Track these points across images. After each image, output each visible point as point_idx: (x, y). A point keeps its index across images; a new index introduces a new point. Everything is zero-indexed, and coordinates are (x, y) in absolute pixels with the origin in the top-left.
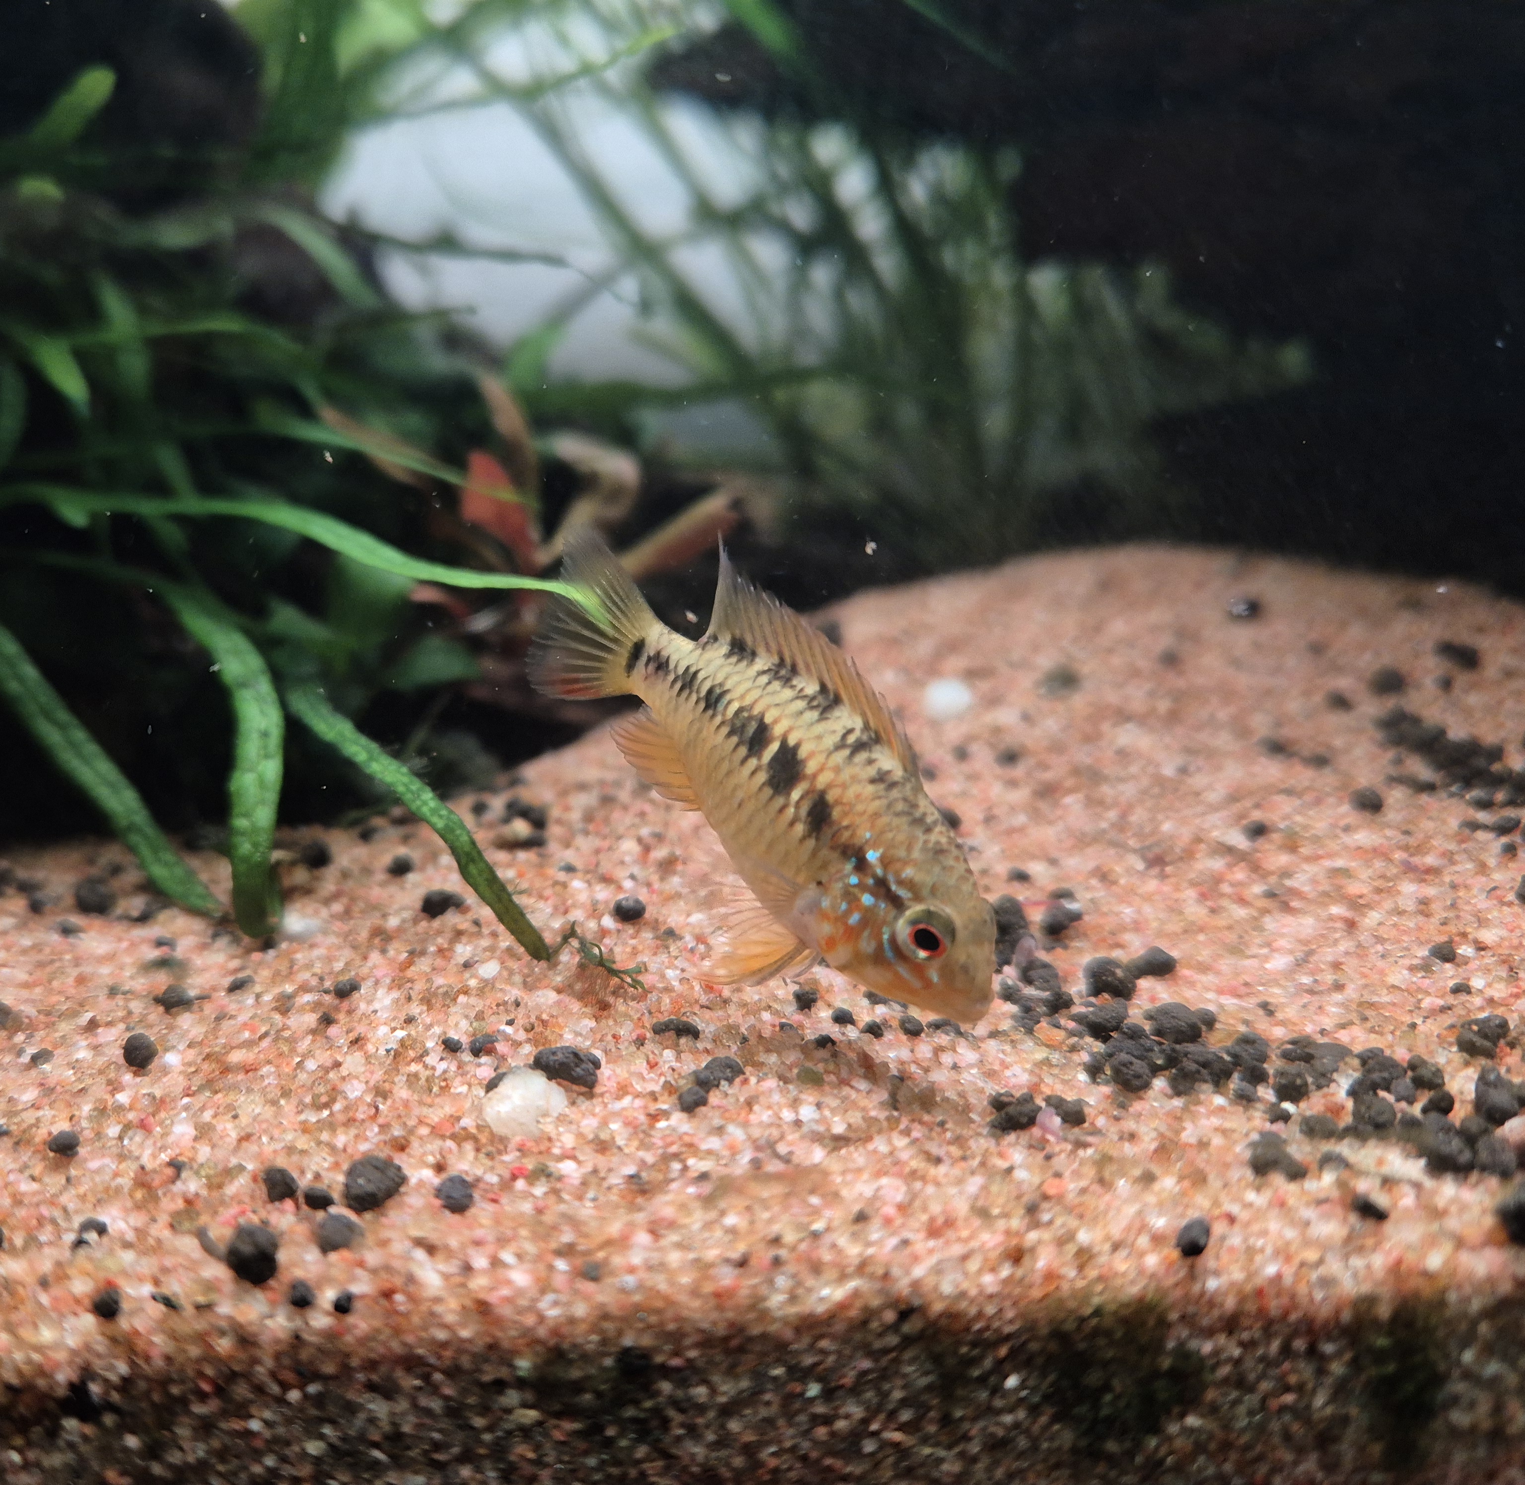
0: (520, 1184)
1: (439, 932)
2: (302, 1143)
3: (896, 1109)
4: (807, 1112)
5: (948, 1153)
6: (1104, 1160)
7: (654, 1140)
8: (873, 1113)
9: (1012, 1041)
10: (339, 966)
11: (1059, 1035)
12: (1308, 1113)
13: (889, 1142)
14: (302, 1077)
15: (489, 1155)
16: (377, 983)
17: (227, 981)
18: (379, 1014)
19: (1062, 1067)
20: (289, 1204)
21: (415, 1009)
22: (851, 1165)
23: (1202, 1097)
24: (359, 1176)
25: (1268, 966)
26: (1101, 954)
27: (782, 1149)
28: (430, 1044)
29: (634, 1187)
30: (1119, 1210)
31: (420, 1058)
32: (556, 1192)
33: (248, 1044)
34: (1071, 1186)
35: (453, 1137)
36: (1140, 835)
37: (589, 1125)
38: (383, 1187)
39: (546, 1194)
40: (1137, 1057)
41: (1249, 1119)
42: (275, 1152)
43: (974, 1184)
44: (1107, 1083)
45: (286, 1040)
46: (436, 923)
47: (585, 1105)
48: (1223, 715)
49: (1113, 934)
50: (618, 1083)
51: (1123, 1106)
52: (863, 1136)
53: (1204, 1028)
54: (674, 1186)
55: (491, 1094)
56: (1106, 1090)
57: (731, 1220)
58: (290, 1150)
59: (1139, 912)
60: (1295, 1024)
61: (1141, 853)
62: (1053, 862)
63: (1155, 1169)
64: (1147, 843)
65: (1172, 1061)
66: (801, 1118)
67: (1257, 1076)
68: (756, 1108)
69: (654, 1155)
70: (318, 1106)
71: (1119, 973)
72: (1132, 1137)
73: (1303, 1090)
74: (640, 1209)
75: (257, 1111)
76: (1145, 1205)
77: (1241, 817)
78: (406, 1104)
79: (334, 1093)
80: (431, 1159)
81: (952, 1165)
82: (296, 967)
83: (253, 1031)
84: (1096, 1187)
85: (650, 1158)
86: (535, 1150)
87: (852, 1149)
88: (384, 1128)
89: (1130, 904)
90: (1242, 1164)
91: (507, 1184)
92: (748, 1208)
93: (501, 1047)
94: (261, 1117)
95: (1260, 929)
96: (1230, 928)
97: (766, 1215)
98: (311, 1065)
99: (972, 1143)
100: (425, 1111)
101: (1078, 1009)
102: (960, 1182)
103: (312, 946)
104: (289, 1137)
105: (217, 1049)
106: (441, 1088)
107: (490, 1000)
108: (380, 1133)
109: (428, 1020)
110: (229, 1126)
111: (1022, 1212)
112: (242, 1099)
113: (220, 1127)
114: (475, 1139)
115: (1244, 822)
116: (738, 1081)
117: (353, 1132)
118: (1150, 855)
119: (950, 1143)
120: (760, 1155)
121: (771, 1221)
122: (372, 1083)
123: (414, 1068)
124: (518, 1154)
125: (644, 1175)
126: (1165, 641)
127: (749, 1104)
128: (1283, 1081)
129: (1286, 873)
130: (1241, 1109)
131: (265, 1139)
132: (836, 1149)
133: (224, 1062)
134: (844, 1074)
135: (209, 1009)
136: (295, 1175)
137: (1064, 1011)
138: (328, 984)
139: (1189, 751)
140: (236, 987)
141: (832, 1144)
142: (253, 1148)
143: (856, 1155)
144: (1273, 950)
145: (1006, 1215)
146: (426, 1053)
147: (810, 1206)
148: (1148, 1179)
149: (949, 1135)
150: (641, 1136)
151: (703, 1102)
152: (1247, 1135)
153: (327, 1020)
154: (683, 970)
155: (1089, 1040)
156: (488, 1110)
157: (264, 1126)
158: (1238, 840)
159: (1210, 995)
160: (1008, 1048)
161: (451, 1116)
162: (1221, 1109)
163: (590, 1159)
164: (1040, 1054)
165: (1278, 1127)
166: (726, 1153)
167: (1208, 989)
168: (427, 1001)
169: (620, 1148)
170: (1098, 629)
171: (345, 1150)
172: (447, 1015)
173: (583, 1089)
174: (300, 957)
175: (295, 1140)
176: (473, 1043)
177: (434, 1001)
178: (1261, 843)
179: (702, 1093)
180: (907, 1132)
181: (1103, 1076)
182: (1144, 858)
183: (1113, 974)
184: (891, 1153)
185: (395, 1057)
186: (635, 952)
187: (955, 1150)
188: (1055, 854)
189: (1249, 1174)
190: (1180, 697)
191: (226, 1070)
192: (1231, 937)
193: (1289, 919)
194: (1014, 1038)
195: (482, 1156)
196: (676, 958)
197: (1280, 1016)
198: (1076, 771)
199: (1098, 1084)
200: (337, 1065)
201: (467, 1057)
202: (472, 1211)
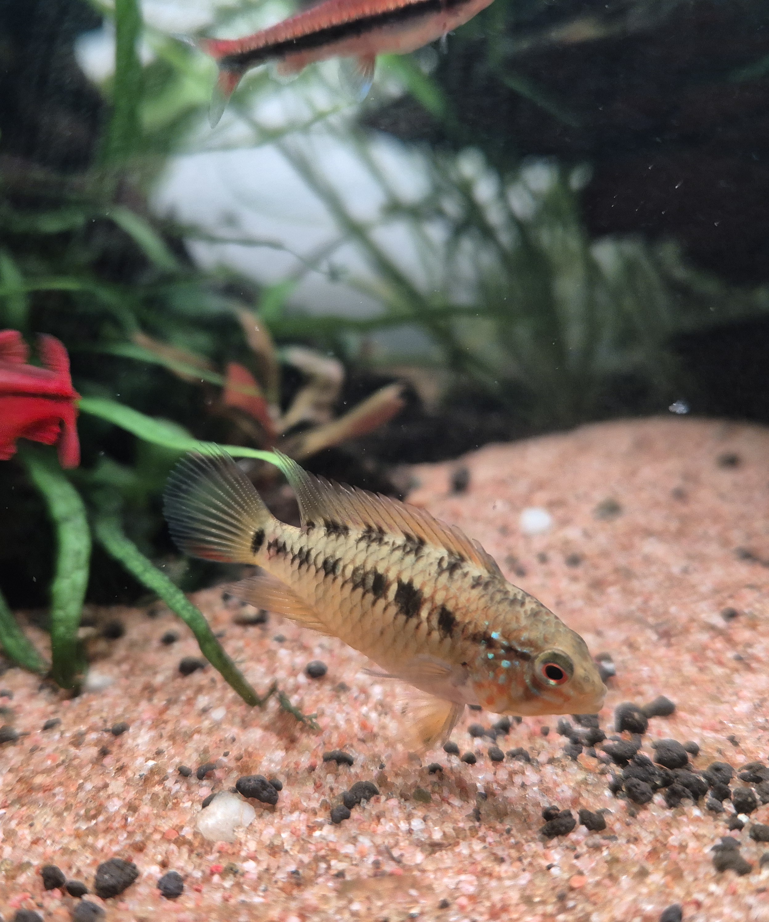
0: (216, 878)
1: (188, 687)
2: (74, 845)
3: (479, 819)
4: (417, 824)
5: (509, 855)
6: (614, 861)
7: (310, 846)
8: (461, 825)
9: (563, 766)
10: (119, 711)
11: (594, 762)
12: (757, 823)
13: (470, 846)
14: (82, 795)
15: (199, 855)
16: (142, 723)
17: (43, 723)
18: (140, 747)
19: (594, 785)
20: (57, 893)
21: (164, 744)
22: (442, 866)
23: (686, 809)
24: (105, 873)
25: (736, 709)
26: (627, 701)
27: (396, 853)
28: (170, 771)
29: (293, 881)
30: (621, 898)
31: (161, 782)
32: (238, 885)
33: (48, 771)
34: (591, 880)
35: (176, 842)
36: (656, 615)
37: (268, 833)
38: (121, 880)
39: (233, 886)
40: (643, 780)
41: (716, 827)
42: (54, 852)
43: (524, 879)
44: (623, 797)
45: (75, 768)
46: (188, 680)
47: (268, 817)
48: (713, 531)
49: (636, 685)
50: (292, 801)
51: (633, 815)
52: (452, 842)
53: (689, 755)
54: (320, 880)
55: (204, 809)
56: (622, 803)
57: (356, 906)
58: (65, 851)
59: (653, 670)
60: (752, 752)
61: (655, 628)
62: (599, 633)
63: (650, 867)
64: (660, 621)
65: (667, 783)
66: (412, 828)
67: (723, 795)
68: (382, 820)
69: (309, 857)
70: (89, 817)
71: (636, 715)
72: (636, 840)
73: (753, 805)
74: (294, 899)
75: (48, 820)
76: (640, 894)
77: (720, 604)
78: (147, 817)
79: (100, 809)
80: (159, 858)
81: (511, 863)
82: (91, 712)
83: (54, 760)
84: (607, 882)
85: (306, 859)
86: (230, 852)
87: (444, 852)
88: (131, 834)
89: (647, 664)
90: (708, 861)
91: (207, 879)
92: (368, 898)
93: (218, 773)
94: (49, 826)
95: (731, 682)
96: (712, 681)
97: (379, 903)
98: (89, 786)
99: (526, 847)
100: (160, 822)
101: (607, 743)
102: (515, 876)
103: (104, 696)
104: (65, 840)
105: (27, 774)
106: (173, 803)
107: (215, 738)
108: (127, 838)
109: (173, 752)
110: (27, 832)
111: (554, 900)
112: (38, 812)
113: (20, 833)
114: (190, 844)
115: (723, 608)
116: (373, 799)
117: (109, 837)
118: (661, 630)
119: (511, 847)
120: (380, 858)
121: (382, 908)
122: (127, 800)
123: (157, 789)
124: (218, 855)
125: (301, 871)
126: (676, 483)
127: (378, 818)
128: (739, 799)
129: (749, 645)
130: (711, 818)
131: (49, 842)
132: (433, 852)
133: (31, 784)
134: (446, 793)
135: (28, 744)
136: (63, 871)
137: (598, 744)
138: (109, 726)
139: (690, 557)
140: (48, 727)
141: (430, 849)
142: (40, 849)
143: (445, 857)
144: (739, 698)
145: (543, 902)
146: (165, 778)
147: (411, 896)
148: (643, 874)
149: (512, 840)
150: (302, 842)
151: (347, 816)
152: (713, 840)
153: (104, 753)
154: (347, 714)
155: (613, 766)
156: (201, 822)
157: (50, 832)
158: (719, 621)
159: (697, 730)
160: (559, 771)
161: (177, 825)
162: (698, 819)
163: (265, 859)
164: (581, 776)
165: (736, 832)
166: (357, 856)
167: (695, 726)
168: (172, 738)
169: (286, 852)
170: (633, 473)
171: (102, 850)
172: (185, 748)
173: (269, 805)
174: (95, 704)
175: (69, 843)
176: (199, 770)
177: (177, 738)
178: (734, 624)
179: (346, 809)
180: (483, 839)
181: (621, 792)
182: (657, 632)
183: (633, 717)
184: (470, 856)
185: (145, 782)
186: (317, 701)
187: (514, 853)
188: (600, 628)
189: (713, 871)
190: (684, 520)
191: (31, 789)
192: (712, 689)
193: (750, 676)
194: (564, 764)
195: (194, 856)
196: (344, 704)
197: (742, 746)
198: (617, 570)
199: (617, 797)
200: (106, 786)
201: (193, 780)
202: (182, 898)
